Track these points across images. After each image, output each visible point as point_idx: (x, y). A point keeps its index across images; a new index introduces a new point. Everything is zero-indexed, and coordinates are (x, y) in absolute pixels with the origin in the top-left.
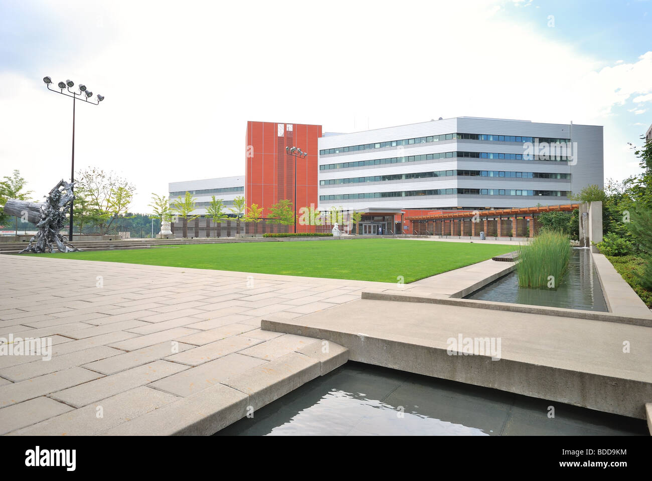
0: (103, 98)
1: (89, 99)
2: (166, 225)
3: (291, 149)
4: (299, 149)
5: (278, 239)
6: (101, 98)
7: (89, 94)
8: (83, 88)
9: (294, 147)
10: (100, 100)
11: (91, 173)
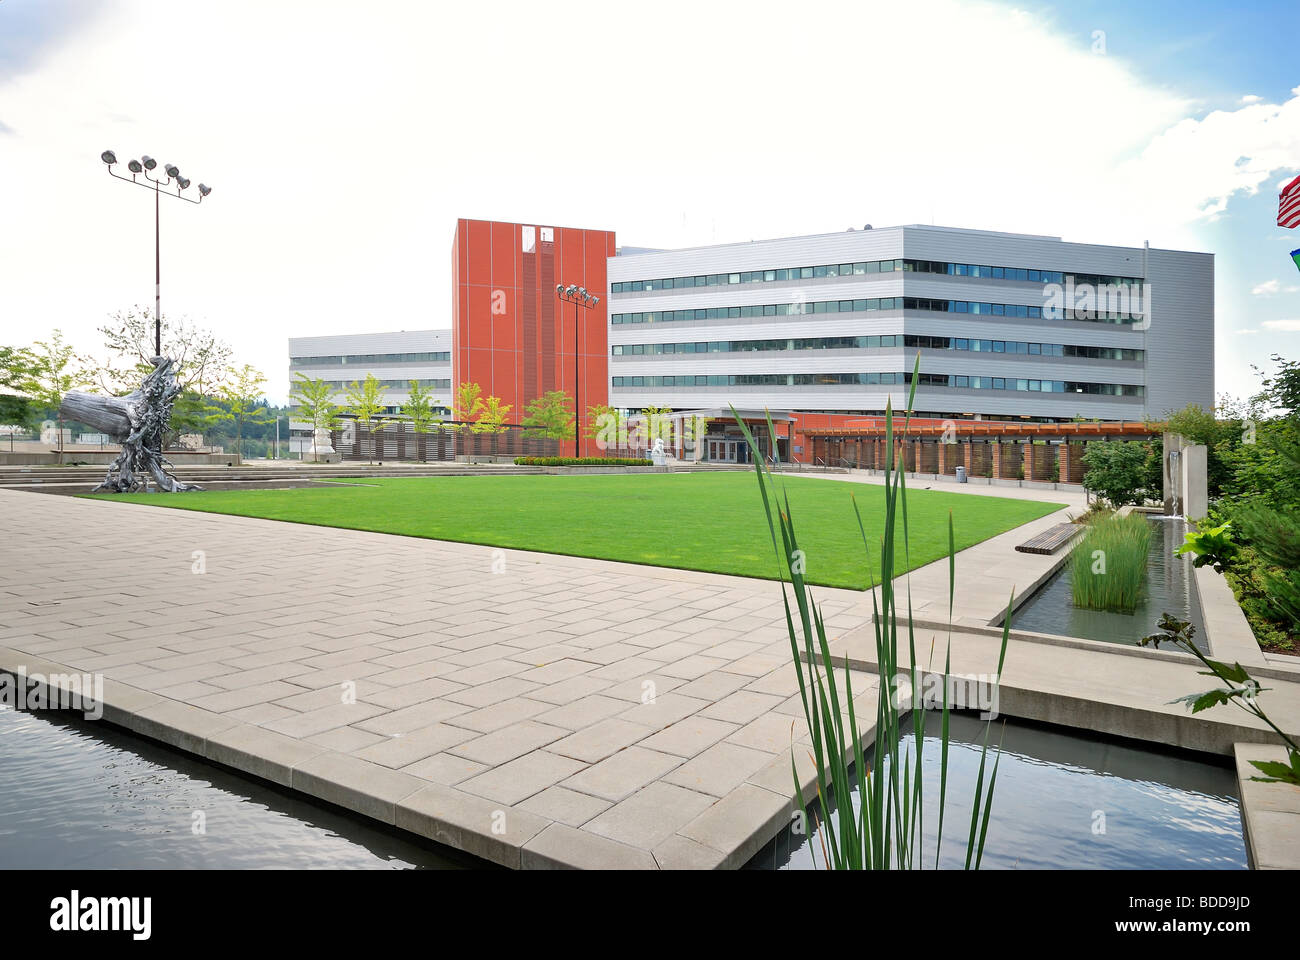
0: (210, 190)
1: (184, 193)
2: (323, 435)
3: (568, 289)
4: (582, 289)
5: (546, 469)
6: (205, 191)
7: (184, 183)
8: (173, 172)
9: (573, 286)
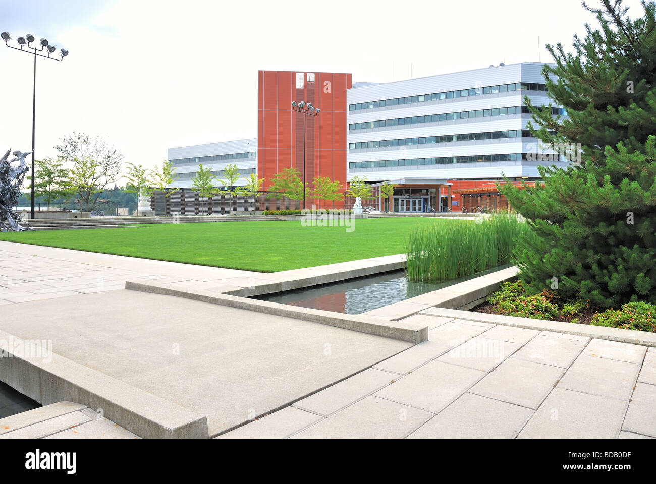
0: (68, 52)
1: (52, 55)
2: (144, 200)
3: (299, 104)
4: (309, 104)
5: (280, 217)
6: (65, 53)
7: (52, 50)
8: (44, 43)
9: (303, 102)
10: (64, 56)
11: (76, 139)
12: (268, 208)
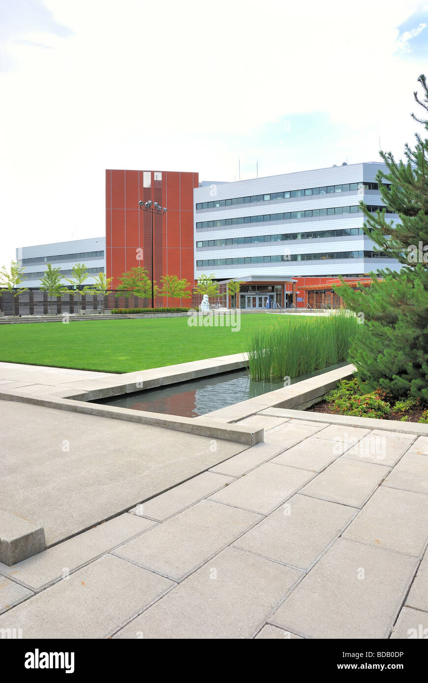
3: (147, 203)
4: (156, 203)
5: (129, 316)
9: (150, 201)
12: (116, 307)
